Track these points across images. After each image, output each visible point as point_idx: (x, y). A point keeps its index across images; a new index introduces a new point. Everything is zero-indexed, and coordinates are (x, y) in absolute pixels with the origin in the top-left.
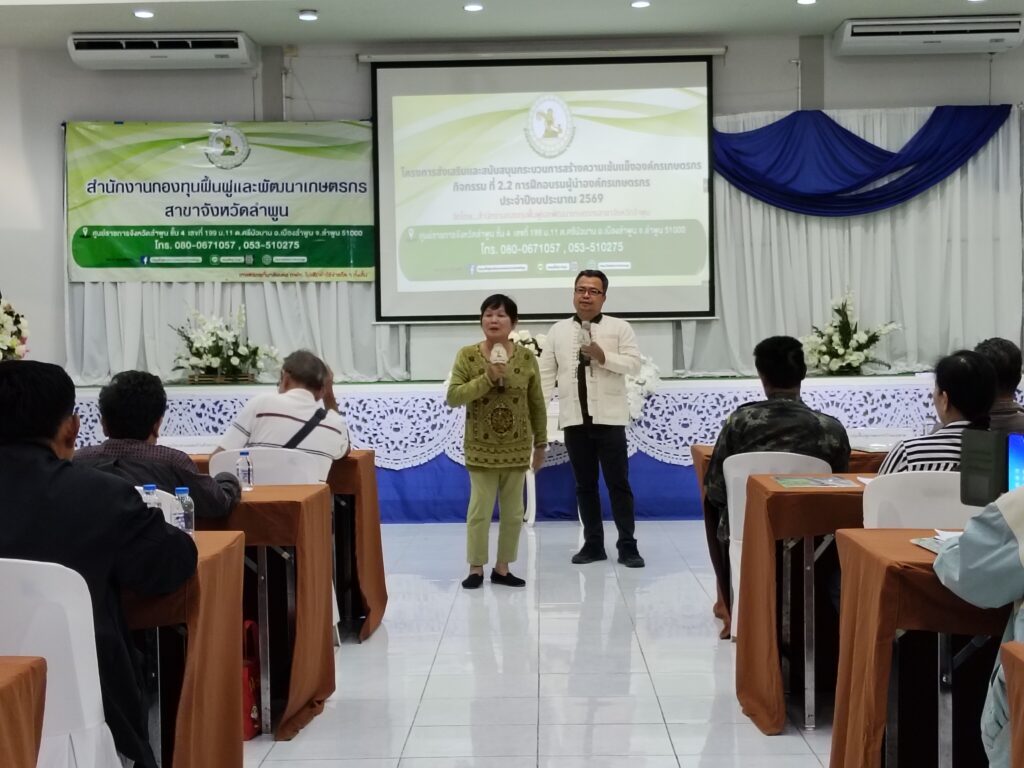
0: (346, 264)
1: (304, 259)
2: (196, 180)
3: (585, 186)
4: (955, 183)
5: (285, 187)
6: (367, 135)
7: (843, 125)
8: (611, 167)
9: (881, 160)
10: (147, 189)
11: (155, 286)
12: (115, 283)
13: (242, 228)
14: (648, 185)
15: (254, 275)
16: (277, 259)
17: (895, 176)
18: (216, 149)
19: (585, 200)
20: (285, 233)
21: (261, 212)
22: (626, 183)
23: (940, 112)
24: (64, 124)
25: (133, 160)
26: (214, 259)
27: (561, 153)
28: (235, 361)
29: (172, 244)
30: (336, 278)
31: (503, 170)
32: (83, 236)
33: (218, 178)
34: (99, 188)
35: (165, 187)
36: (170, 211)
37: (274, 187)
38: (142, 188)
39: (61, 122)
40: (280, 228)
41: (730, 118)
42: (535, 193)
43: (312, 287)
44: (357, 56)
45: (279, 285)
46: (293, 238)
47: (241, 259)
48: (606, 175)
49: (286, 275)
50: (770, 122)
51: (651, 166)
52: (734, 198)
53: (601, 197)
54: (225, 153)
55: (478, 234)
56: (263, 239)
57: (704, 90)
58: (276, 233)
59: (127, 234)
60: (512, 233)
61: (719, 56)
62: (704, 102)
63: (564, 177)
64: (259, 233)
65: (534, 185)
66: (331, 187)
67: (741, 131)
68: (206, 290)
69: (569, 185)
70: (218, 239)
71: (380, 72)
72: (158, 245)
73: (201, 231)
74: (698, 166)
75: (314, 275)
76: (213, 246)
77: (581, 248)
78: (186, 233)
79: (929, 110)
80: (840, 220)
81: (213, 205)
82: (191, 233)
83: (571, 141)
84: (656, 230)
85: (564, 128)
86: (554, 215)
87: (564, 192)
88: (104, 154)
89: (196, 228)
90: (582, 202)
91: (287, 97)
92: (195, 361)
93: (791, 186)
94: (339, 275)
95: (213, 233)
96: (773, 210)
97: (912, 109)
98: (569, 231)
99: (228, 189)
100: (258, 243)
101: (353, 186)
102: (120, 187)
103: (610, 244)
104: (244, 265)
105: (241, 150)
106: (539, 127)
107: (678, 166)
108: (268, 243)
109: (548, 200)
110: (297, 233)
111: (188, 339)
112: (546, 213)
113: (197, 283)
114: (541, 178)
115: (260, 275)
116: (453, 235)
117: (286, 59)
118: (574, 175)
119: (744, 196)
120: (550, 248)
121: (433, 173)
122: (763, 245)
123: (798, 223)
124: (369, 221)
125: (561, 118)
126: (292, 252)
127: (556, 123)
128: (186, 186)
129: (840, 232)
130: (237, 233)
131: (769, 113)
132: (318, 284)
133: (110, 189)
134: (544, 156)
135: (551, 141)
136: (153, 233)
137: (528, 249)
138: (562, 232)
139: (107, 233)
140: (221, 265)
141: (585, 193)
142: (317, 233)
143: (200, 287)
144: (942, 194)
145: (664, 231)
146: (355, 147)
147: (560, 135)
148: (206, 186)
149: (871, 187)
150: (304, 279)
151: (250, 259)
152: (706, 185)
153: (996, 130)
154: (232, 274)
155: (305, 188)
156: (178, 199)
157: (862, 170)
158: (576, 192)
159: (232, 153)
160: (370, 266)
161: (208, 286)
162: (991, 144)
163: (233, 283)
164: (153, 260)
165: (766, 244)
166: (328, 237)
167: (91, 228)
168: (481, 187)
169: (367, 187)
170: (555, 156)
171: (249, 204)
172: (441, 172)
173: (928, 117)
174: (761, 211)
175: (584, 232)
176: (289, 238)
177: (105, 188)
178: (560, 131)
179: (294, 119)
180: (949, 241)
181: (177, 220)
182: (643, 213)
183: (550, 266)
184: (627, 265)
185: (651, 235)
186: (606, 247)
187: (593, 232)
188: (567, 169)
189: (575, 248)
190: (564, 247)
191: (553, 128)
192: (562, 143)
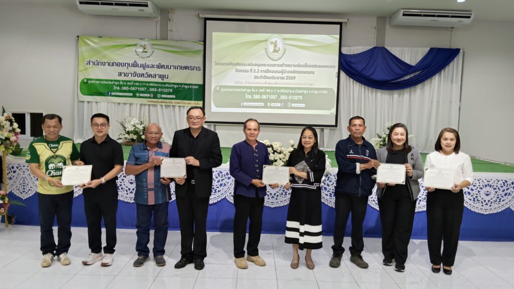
0: (191, 100)
1: (174, 96)
2: (131, 62)
3: (289, 73)
4: (436, 79)
5: (167, 67)
6: (202, 47)
7: (393, 53)
8: (299, 66)
9: (408, 68)
10: (111, 65)
11: (113, 104)
12: (97, 102)
13: (149, 82)
14: (314, 74)
15: (154, 102)
16: (163, 96)
17: (412, 75)
18: (140, 50)
20: (167, 85)
21: (157, 76)
22: (305, 72)
23: (432, 50)
24: (78, 37)
25: (106, 52)
26: (138, 95)
27: (279, 59)
28: (143, 137)
29: (121, 88)
30: (187, 105)
31: (256, 65)
32: (84, 83)
33: (140, 62)
34: (91, 63)
35: (118, 64)
36: (120, 74)
37: (162, 67)
38: (109, 64)
39: (77, 35)
40: (165, 83)
41: (348, 48)
42: (268, 75)
43: (177, 108)
44: (199, 15)
45: (164, 107)
46: (170, 88)
47: (149, 95)
48: (297, 69)
49: (167, 103)
50: (364, 51)
51: (315, 66)
52: (348, 81)
53: (294, 78)
54: (143, 52)
55: (244, 90)
56: (158, 88)
57: (338, 36)
58: (163, 86)
59: (102, 82)
60: (258, 90)
61: (344, 23)
62: (338, 41)
63: (280, 69)
64: (156, 85)
65: (268, 71)
66: (186, 68)
67: (352, 53)
68: (134, 107)
69: (282, 72)
70: (140, 86)
71: (208, 21)
72: (115, 88)
73: (132, 83)
74: (334, 67)
75: (178, 103)
76: (137, 89)
77: (285, 97)
78: (126, 83)
79: (428, 49)
80: (389, 92)
81: (138, 73)
82: (128, 84)
83: (283, 55)
84: (316, 92)
85: (281, 49)
86: (275, 84)
87: (280, 75)
88: (93, 49)
89: (131, 81)
90: (287, 79)
91: (170, 31)
92: (127, 136)
93: (371, 77)
94: (188, 104)
95: (137, 84)
96: (363, 86)
97: (421, 48)
98: (281, 91)
99: (144, 66)
100: (156, 89)
101: (195, 68)
102: (100, 63)
103: (297, 96)
104: (150, 97)
105: (150, 51)
106: (271, 48)
107: (326, 67)
108: (160, 89)
109: (273, 78)
110: (172, 86)
111: (125, 127)
112: (272, 83)
113: (130, 104)
114: (271, 68)
115: (156, 102)
116: (235, 90)
117: (170, 15)
118: (284, 68)
119: (352, 80)
120: (273, 97)
121: (227, 64)
122: (358, 100)
123: (372, 93)
124: (201, 83)
125: (280, 45)
126: (170, 93)
127: (278, 47)
128: (127, 64)
129: (389, 96)
130: (147, 84)
131: (364, 47)
132: (180, 106)
133: (96, 64)
134: (272, 60)
135: (276, 54)
136: (113, 83)
137: (264, 97)
138: (278, 91)
139: (94, 82)
140: (140, 97)
141: (288, 76)
142: (180, 86)
143: (132, 106)
144: (431, 83)
145: (319, 92)
146: (197, 52)
147: (280, 52)
148: (135, 65)
149: (403, 79)
150: (174, 104)
151: (152, 95)
152: (337, 75)
153: (454, 58)
154: (145, 101)
155: (175, 68)
156: (124, 70)
157: (400, 72)
158: (285, 75)
159: (146, 52)
160: (200, 101)
161: (134, 105)
162: (451, 64)
163: (145, 105)
164: (112, 94)
165: (359, 99)
166: (184, 88)
167: (88, 80)
168: (247, 71)
169: (201, 69)
170: (277, 60)
171: (152, 73)
172: (231, 64)
173: (427, 52)
174: (358, 86)
175: (287, 91)
176: (168, 88)
177: (94, 63)
178: (280, 50)
179: (172, 40)
180: (432, 102)
181: (123, 78)
182: (311, 85)
183: (273, 104)
184: (303, 105)
185: (314, 93)
186: (296, 98)
187: (291, 91)
188: (281, 66)
189: (283, 97)
190: (279, 97)
191: (277, 49)
192: (280, 55)
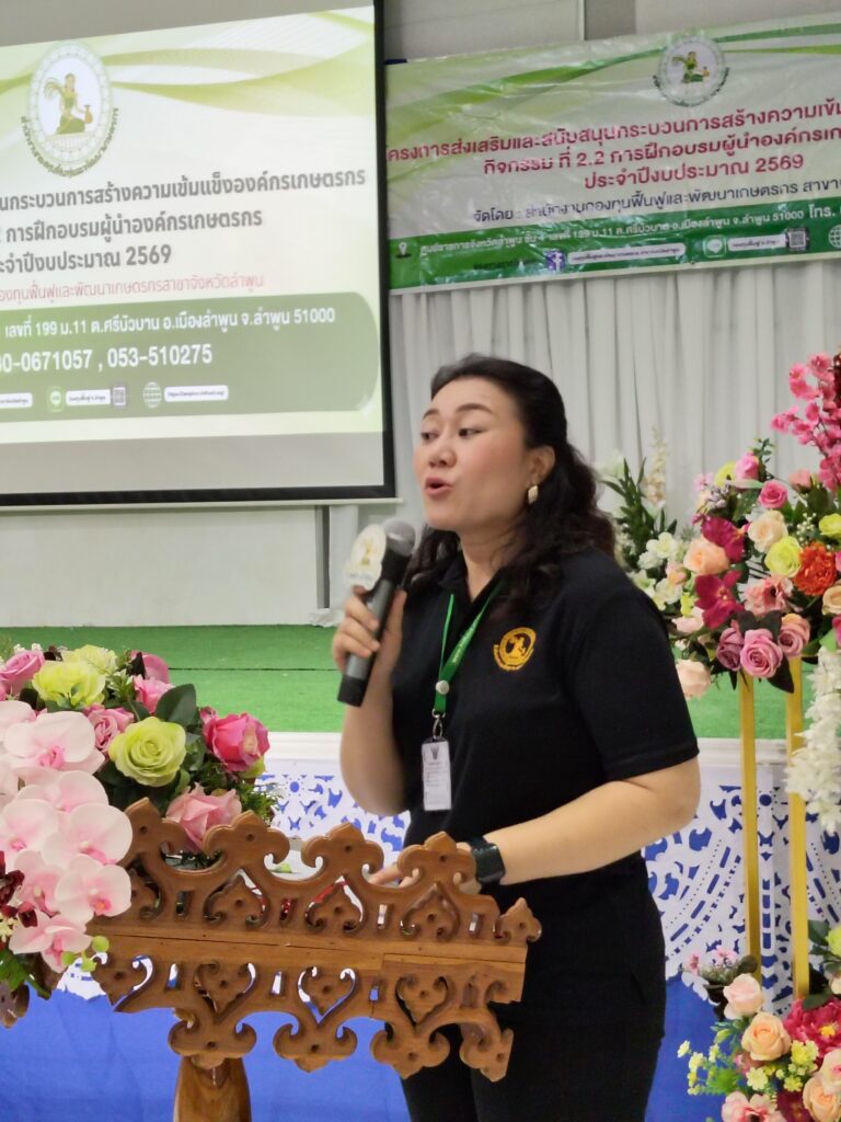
3: (138, 231)
8: (185, 188)
19: (137, 258)
22: (215, 221)
27: (91, 164)
42: (42, 248)
48: (176, 206)
51: (263, 183)
53: (167, 252)
60: (3, 331)
62: (368, 38)
63: (94, 213)
65: (40, 232)
69: (106, 229)
74: (358, 179)
77: (130, 357)
83: (109, 140)
84: (276, 318)
85: (95, 111)
86: (80, 291)
87: (96, 244)
90: (130, 262)
98: (108, 324)
103: (185, 347)
106: (49, 113)
107: (318, 181)
109: (68, 262)
112: (63, 288)
114: (53, 216)
118: (116, 208)
120: (74, 359)
125: (89, 93)
127: (81, 102)
134: (58, 171)
135: (73, 140)
137: (32, 362)
141: (136, 245)
145: (292, 318)
147: (89, 127)
158: (121, 243)
170: (79, 171)
175: (136, 326)
178: (89, 118)
182: (250, 281)
183: (74, 397)
184: (220, 392)
185: (266, 328)
186: (180, 356)
187: (153, 324)
188: (101, 196)
189: (120, 358)
190: (100, 356)
191: (76, 114)
192: (93, 144)
